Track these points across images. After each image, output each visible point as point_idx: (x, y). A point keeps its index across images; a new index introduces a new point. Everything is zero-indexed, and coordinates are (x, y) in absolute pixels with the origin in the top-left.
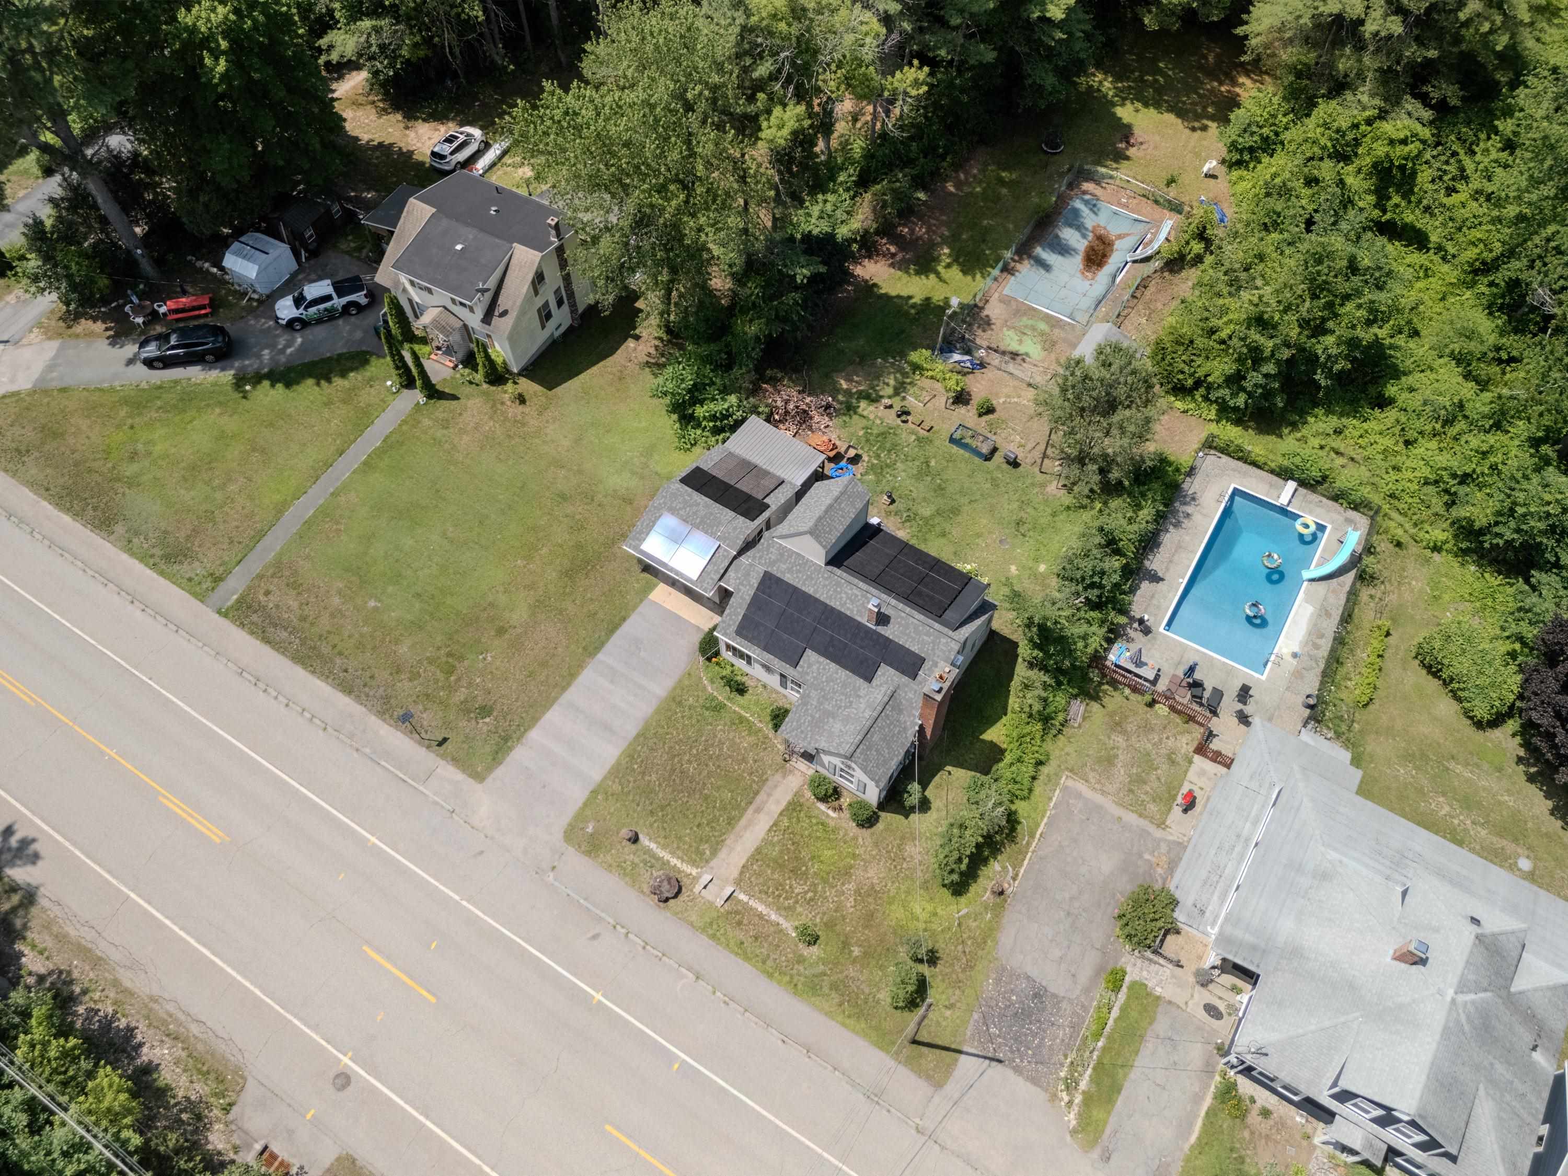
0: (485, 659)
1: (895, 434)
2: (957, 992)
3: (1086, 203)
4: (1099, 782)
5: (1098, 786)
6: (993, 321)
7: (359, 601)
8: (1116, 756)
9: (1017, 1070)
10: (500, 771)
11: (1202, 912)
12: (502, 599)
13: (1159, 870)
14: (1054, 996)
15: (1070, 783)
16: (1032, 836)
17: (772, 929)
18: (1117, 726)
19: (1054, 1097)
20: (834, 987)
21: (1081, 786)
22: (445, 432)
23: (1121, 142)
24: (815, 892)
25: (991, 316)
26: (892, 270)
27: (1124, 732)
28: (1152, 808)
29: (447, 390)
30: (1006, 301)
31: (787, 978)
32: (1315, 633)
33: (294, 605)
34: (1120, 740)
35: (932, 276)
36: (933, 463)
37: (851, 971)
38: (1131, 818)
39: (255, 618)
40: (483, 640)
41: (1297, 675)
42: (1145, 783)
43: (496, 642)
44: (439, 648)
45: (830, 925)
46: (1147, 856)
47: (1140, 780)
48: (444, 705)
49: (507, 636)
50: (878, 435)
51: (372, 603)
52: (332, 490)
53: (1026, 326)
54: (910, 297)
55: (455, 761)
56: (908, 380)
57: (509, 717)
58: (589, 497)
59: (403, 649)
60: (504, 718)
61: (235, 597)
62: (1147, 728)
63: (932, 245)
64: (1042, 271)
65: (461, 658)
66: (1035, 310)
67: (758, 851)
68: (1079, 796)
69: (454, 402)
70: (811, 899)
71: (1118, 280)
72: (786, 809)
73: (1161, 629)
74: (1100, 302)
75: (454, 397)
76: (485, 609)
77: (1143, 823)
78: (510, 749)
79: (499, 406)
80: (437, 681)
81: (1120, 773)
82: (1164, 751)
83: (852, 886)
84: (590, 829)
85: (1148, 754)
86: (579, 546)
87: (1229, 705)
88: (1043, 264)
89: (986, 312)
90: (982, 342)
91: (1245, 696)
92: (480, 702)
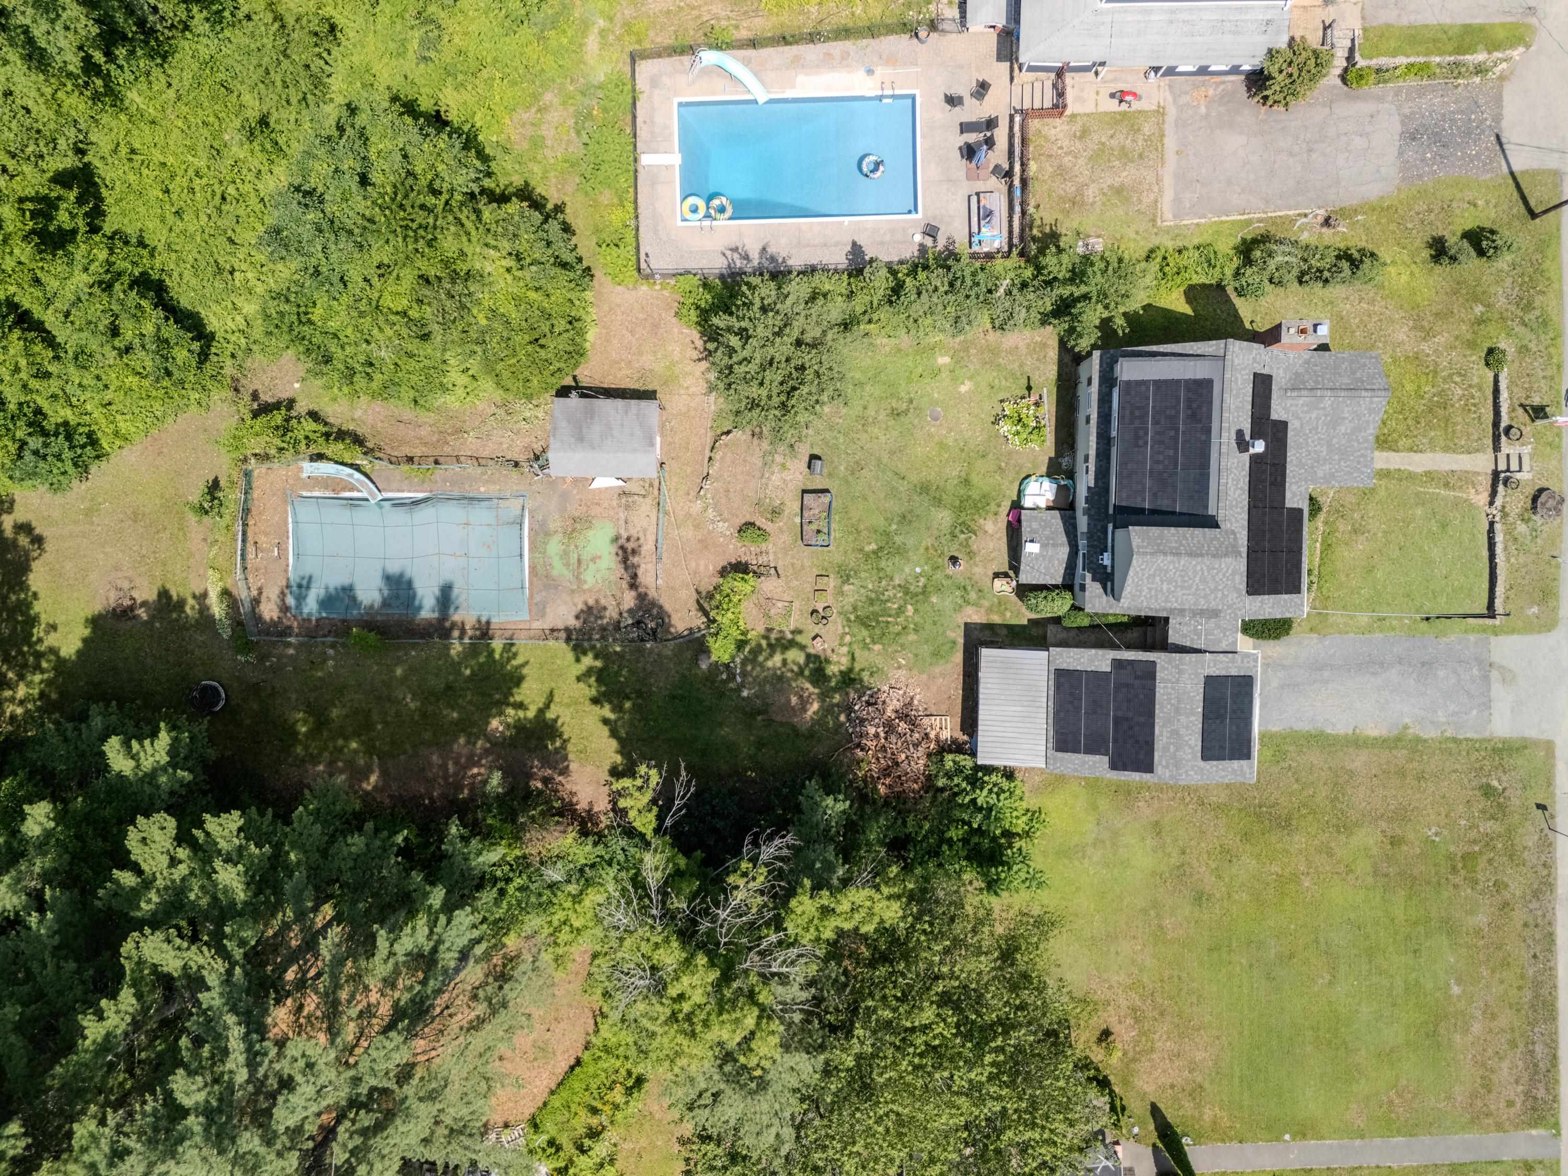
0: (1436, 834)
1: (855, 609)
2: (1454, 205)
3: (300, 599)
4: (1150, 190)
5: (1156, 189)
6: (581, 606)
7: (1462, 1005)
8: (1111, 187)
9: (1498, 119)
10: (1532, 733)
11: (1268, 22)
12: (1363, 867)
13: (1211, 92)
14: (1403, 123)
15: (1168, 215)
16: (1249, 222)
17: (1515, 390)
18: (1076, 202)
19: (1502, 78)
20: (1529, 307)
21: (1166, 204)
22: (1206, 1085)
23: (136, 617)
24: (1450, 376)
25: (575, 611)
26: (573, 766)
27: (1080, 191)
28: (1147, 129)
29: (1152, 1127)
30: (539, 610)
31: (1552, 350)
32: (827, 62)
33: (1505, 1065)
34: (1091, 193)
35: (550, 715)
36: (874, 546)
37: (1501, 302)
38: (1170, 143)
39: (1541, 1093)
40: (1418, 851)
41: (891, 61)
42: (1123, 147)
43: (1411, 836)
44: (1456, 886)
45: (1472, 345)
46: (1203, 110)
47: (1124, 154)
48: (1510, 832)
49: (1399, 832)
50: (867, 626)
51: (1456, 990)
52: (1358, 1142)
53: (567, 565)
54: (606, 721)
55: (1550, 783)
56: (764, 643)
57: (1477, 766)
58: (1181, 872)
59: (1481, 919)
60: (1481, 768)
61: (1534, 1132)
62: (1062, 172)
63: (498, 746)
64: (455, 592)
65: (1450, 857)
66: (533, 568)
67: (1446, 449)
68: (1177, 200)
69: (1161, 1106)
70: (1460, 374)
71: (421, 495)
72: (1390, 449)
73: (920, 215)
74: (472, 499)
75: (1155, 1110)
76: (1386, 875)
77: (1169, 128)
78: (1504, 741)
79: (1131, 1054)
80: (1490, 861)
81: (1126, 175)
82: (1078, 145)
83: (1424, 346)
84: (1535, 609)
85: (1090, 159)
86: (1246, 836)
87: (974, 111)
88: (445, 597)
89: (572, 622)
90: (629, 600)
91: (952, 101)
92: (1483, 803)
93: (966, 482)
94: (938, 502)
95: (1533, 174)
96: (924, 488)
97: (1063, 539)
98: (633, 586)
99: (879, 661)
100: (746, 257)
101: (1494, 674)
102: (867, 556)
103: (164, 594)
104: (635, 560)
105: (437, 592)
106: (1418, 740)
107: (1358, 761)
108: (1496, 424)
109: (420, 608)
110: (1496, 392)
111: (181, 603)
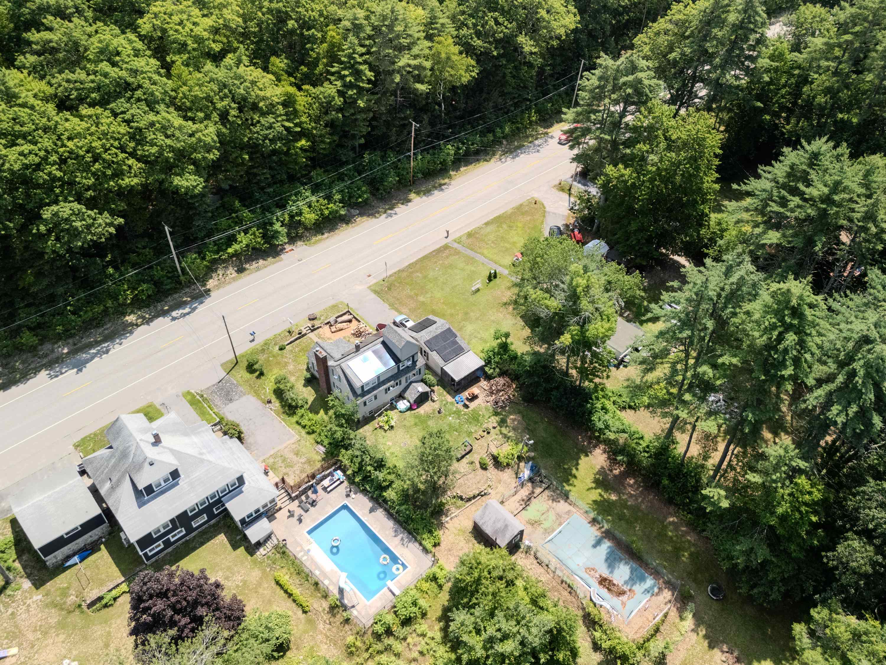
0: (408, 290)
1: (476, 425)
2: (245, 380)
4: (290, 447)
6: (555, 503)
7: (439, 266)
8: (297, 457)
9: (214, 385)
10: (369, 291)
12: (429, 296)
14: (228, 404)
15: (295, 438)
16: (282, 419)
17: (288, 339)
18: (309, 462)
19: (201, 390)
20: (263, 350)
21: (292, 441)
23: (730, 649)
24: (294, 353)
25: (558, 504)
26: (599, 467)
27: (305, 463)
28: (272, 460)
30: (569, 513)
31: (272, 339)
33: (443, 256)
34: (303, 460)
35: (593, 485)
36: (455, 433)
38: (272, 452)
39: (442, 249)
40: (415, 290)
41: (301, 547)
42: (282, 462)
43: (413, 293)
44: (416, 281)
45: (282, 354)
47: (284, 460)
48: (394, 281)
49: (414, 295)
50: (478, 419)
51: (437, 269)
53: (548, 516)
54: (577, 469)
55: (377, 283)
56: (509, 441)
57: (385, 294)
59: (418, 274)
61: (451, 246)
62: (302, 471)
63: (618, 492)
64: (593, 542)
65: (410, 286)
66: (560, 524)
68: (289, 439)
70: (292, 352)
73: (345, 502)
76: (426, 291)
77: (267, 456)
78: (375, 294)
80: (404, 280)
81: (291, 456)
82: (290, 473)
85: (293, 467)
87: (299, 512)
88: (598, 543)
89: (562, 502)
90: (538, 490)
91: (300, 521)
92: (393, 288)
93: (416, 424)
94: (428, 427)
95: (225, 370)
97: (411, 387)
98: (533, 492)
99: (484, 410)
100: (402, 539)
102: (459, 432)
103: (711, 647)
104: (525, 498)
105: (598, 547)
106: (390, 305)
108: (299, 338)
109: (609, 547)
110: (291, 343)
111: (706, 637)
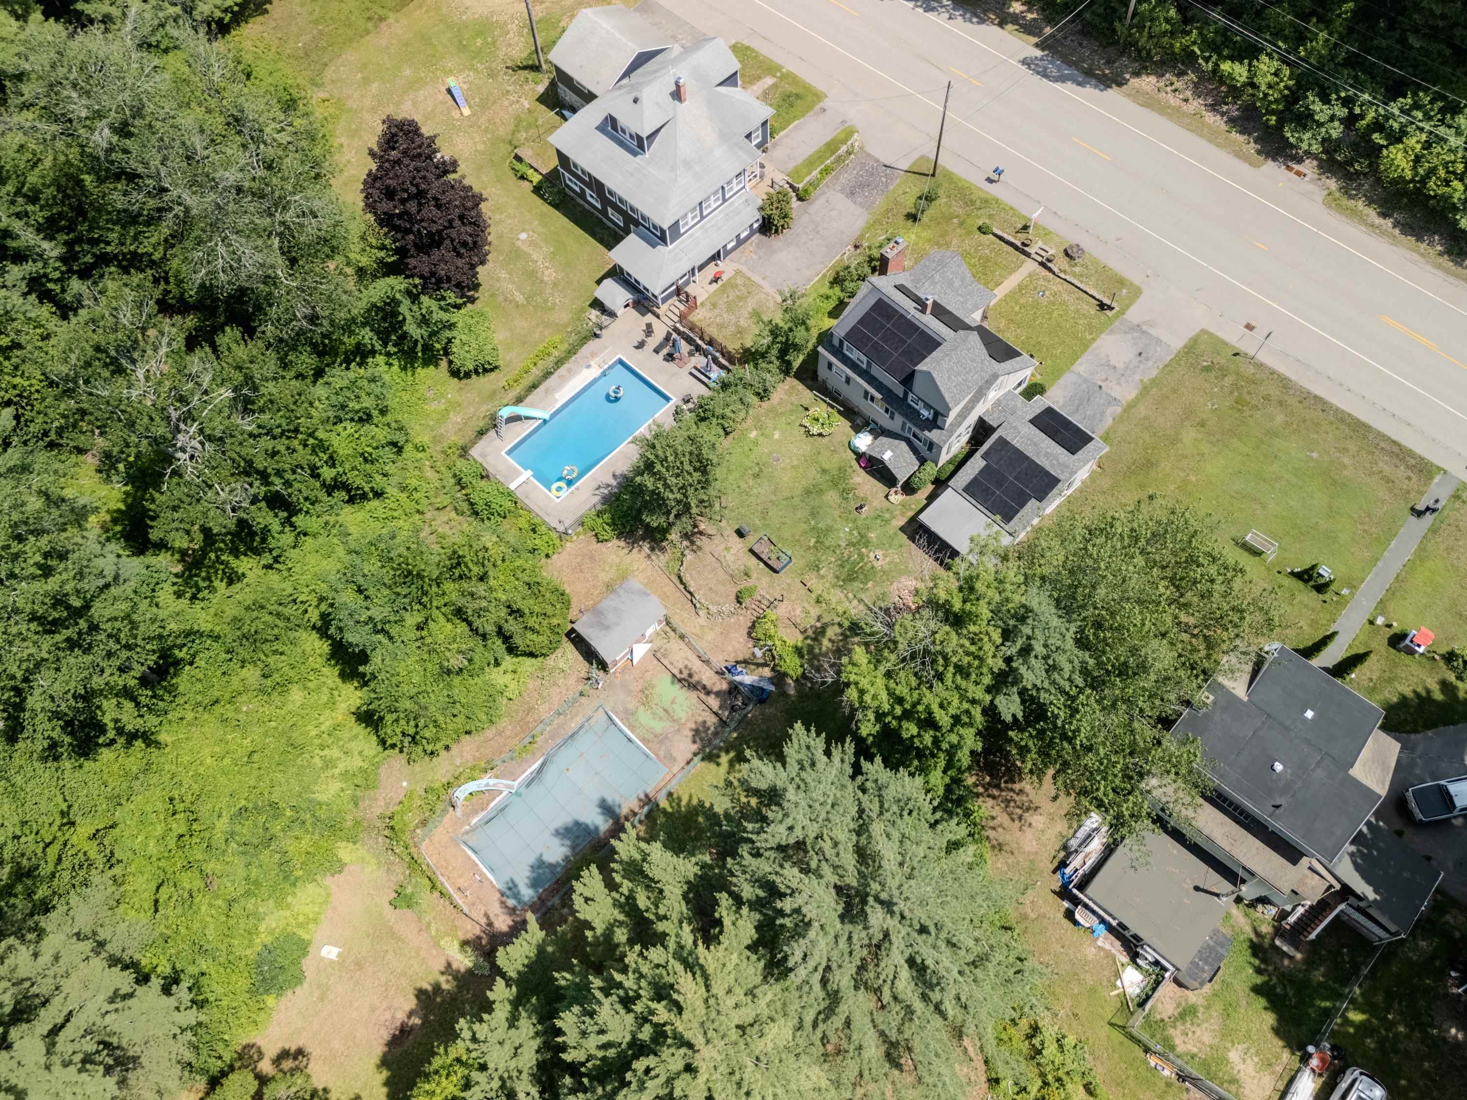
0: (1213, 405)
1: (837, 577)
2: (898, 200)
3: (516, 896)
4: (768, 300)
5: (769, 298)
6: (690, 734)
7: (1326, 458)
8: (749, 313)
9: (877, 161)
10: (1192, 334)
12: (1205, 448)
13: (752, 248)
14: (842, 193)
16: (824, 276)
17: (1006, 230)
18: (741, 331)
19: (861, 148)
20: (973, 203)
24: (976, 249)
25: (689, 740)
27: (737, 325)
28: (739, 281)
30: (669, 759)
31: (1001, 206)
32: (564, 380)
33: (1381, 464)
34: (743, 322)
36: (813, 541)
37: (961, 212)
38: (756, 278)
39: (1413, 462)
40: (1216, 418)
41: (593, 355)
42: (738, 296)
43: (1205, 416)
44: (1251, 416)
45: (969, 233)
46: (756, 257)
47: (740, 298)
48: (1238, 374)
49: (1197, 419)
50: (853, 580)
51: (1315, 455)
52: (1380, 564)
53: (661, 719)
55: (1225, 343)
56: (809, 641)
57: (1189, 365)
59: (1280, 418)
60: (1192, 364)
61: (1436, 480)
62: (721, 326)
64: (610, 800)
65: (1232, 408)
66: (644, 740)
67: (1010, 273)
70: (979, 246)
71: (540, 762)
73: (674, 398)
76: (1218, 441)
77: (749, 274)
78: (1185, 346)
80: (1249, 393)
81: (751, 304)
82: (717, 311)
85: (728, 311)
87: (655, 341)
88: (607, 809)
89: (694, 748)
90: (714, 702)
91: (641, 345)
92: (1212, 375)
93: (824, 471)
94: (821, 492)
95: (912, 164)
96: (808, 492)
97: (897, 442)
98: (708, 693)
99: (879, 590)
100: (608, 485)
101: (1144, 328)
102: (815, 547)
103: (421, 994)
104: (696, 678)
105: (599, 810)
106: (1153, 381)
107: (1142, 410)
108: (1016, 248)
109: (597, 828)
110: (1001, 238)
111: (437, 988)
